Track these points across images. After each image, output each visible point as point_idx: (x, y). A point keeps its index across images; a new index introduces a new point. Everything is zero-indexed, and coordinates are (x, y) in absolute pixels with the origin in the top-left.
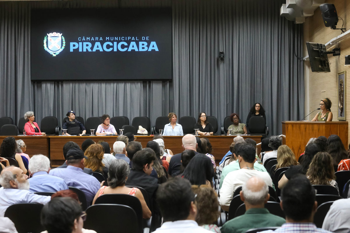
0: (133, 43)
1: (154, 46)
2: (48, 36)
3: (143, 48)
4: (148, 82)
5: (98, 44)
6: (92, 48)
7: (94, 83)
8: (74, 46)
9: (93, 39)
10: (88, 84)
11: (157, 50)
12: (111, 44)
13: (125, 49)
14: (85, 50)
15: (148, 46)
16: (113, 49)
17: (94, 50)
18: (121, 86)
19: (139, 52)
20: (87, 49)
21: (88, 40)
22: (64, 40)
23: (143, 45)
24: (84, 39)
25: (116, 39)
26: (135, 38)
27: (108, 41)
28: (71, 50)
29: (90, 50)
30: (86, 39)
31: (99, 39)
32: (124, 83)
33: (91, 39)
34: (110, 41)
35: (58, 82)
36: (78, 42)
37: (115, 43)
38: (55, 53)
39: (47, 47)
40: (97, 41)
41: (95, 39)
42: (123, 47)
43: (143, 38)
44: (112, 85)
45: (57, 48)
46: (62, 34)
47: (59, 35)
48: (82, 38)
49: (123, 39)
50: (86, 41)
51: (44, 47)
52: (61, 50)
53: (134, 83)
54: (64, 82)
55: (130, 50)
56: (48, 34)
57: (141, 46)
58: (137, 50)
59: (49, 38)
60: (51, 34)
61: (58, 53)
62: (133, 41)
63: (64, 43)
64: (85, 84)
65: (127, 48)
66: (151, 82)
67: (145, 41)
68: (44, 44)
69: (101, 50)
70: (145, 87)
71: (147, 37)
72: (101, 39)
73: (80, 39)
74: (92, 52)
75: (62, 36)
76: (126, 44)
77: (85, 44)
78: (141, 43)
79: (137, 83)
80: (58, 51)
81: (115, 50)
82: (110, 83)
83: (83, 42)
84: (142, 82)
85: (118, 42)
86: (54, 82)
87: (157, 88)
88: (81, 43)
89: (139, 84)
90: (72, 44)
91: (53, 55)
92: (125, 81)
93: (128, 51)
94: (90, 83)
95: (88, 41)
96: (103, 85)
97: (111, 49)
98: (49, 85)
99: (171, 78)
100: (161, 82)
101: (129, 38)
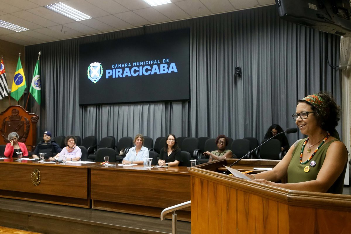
0: (155, 67)
1: (173, 68)
2: (90, 66)
3: (164, 70)
4: (169, 103)
5: (127, 69)
6: (122, 74)
7: (125, 105)
8: (109, 73)
9: (123, 66)
10: (120, 107)
11: (176, 71)
12: (137, 69)
13: (149, 72)
14: (117, 77)
15: (168, 68)
16: (139, 74)
17: (124, 76)
18: (146, 107)
19: (160, 74)
20: (119, 76)
21: (120, 66)
22: (102, 69)
23: (164, 67)
24: (116, 66)
25: (142, 63)
26: (157, 62)
27: (135, 66)
28: (107, 77)
29: (121, 76)
30: (118, 66)
31: (128, 65)
32: (148, 105)
33: (122, 66)
34: (137, 66)
35: (99, 106)
36: (112, 69)
37: (141, 68)
38: (95, 81)
39: (90, 75)
40: (126, 67)
41: (124, 65)
42: (147, 70)
43: (164, 60)
44: (139, 107)
45: (97, 75)
46: (100, 63)
47: (98, 64)
48: (115, 66)
49: (147, 63)
50: (118, 68)
51: (87, 76)
52: (100, 77)
53: (157, 104)
54: (103, 105)
55: (152, 73)
56: (90, 64)
57: (162, 68)
58: (158, 73)
59: (91, 68)
60: (92, 64)
61: (97, 80)
62: (155, 64)
63: (102, 71)
64: (118, 107)
65: (150, 72)
66: (172, 103)
67: (166, 63)
68: (87, 73)
69: (130, 75)
70: (166, 108)
71: (167, 59)
72: (130, 65)
73: (113, 66)
74: (123, 78)
75: (100, 65)
76: (149, 68)
77: (117, 70)
78: (162, 66)
79: (160, 104)
80: (98, 79)
81: (141, 74)
82: (137, 105)
83: (115, 69)
84: (164, 103)
85: (143, 66)
86: (96, 106)
87: (177, 108)
88: (114, 70)
89: (161, 106)
90: (107, 71)
91: (93, 82)
92: (149, 102)
93: (151, 74)
94: (122, 106)
95: (120, 68)
96: (132, 107)
97: (137, 74)
98: (92, 109)
99: (189, 99)
100: (181, 102)
101: (152, 62)
